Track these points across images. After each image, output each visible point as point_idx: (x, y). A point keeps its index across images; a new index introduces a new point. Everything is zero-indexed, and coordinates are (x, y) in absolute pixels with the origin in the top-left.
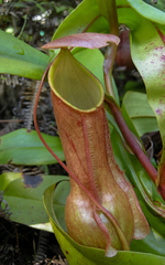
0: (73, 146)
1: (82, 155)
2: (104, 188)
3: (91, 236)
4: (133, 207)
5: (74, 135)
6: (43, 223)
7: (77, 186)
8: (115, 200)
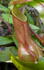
0: (20, 32)
1: (23, 35)
2: (29, 44)
3: (29, 59)
4: (38, 49)
5: (21, 29)
6: (9, 60)
7: (22, 45)
8: (33, 48)
